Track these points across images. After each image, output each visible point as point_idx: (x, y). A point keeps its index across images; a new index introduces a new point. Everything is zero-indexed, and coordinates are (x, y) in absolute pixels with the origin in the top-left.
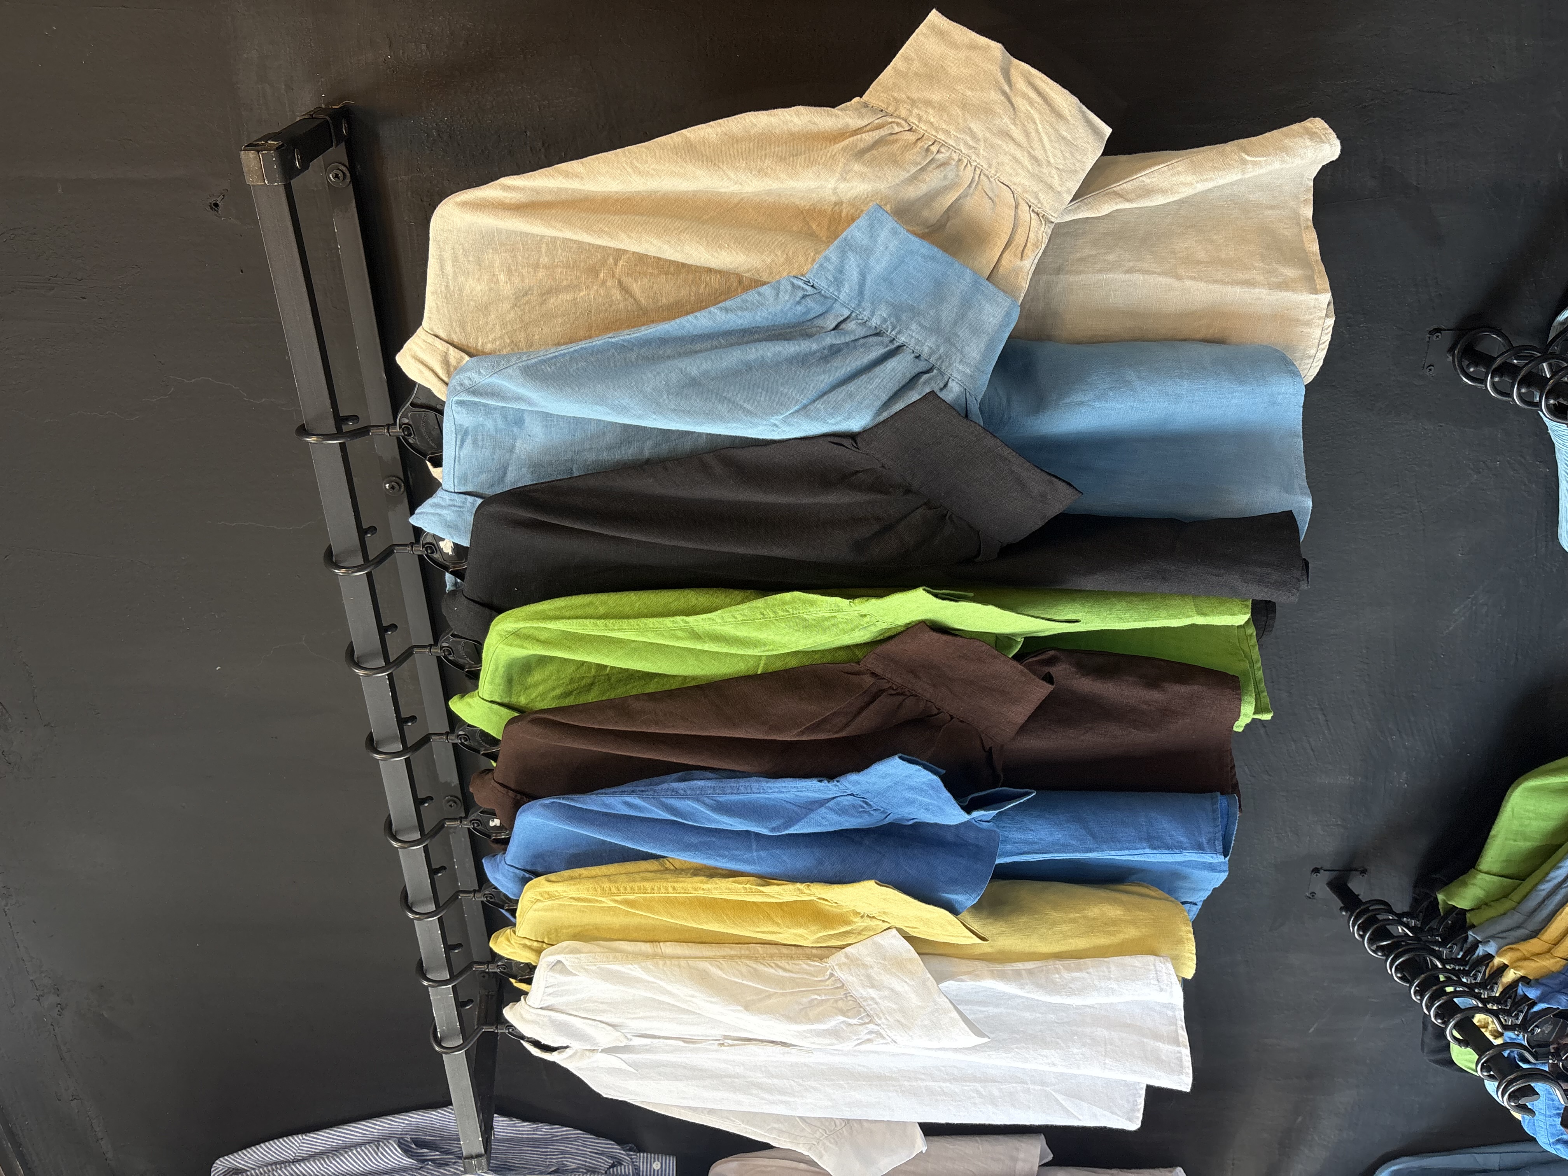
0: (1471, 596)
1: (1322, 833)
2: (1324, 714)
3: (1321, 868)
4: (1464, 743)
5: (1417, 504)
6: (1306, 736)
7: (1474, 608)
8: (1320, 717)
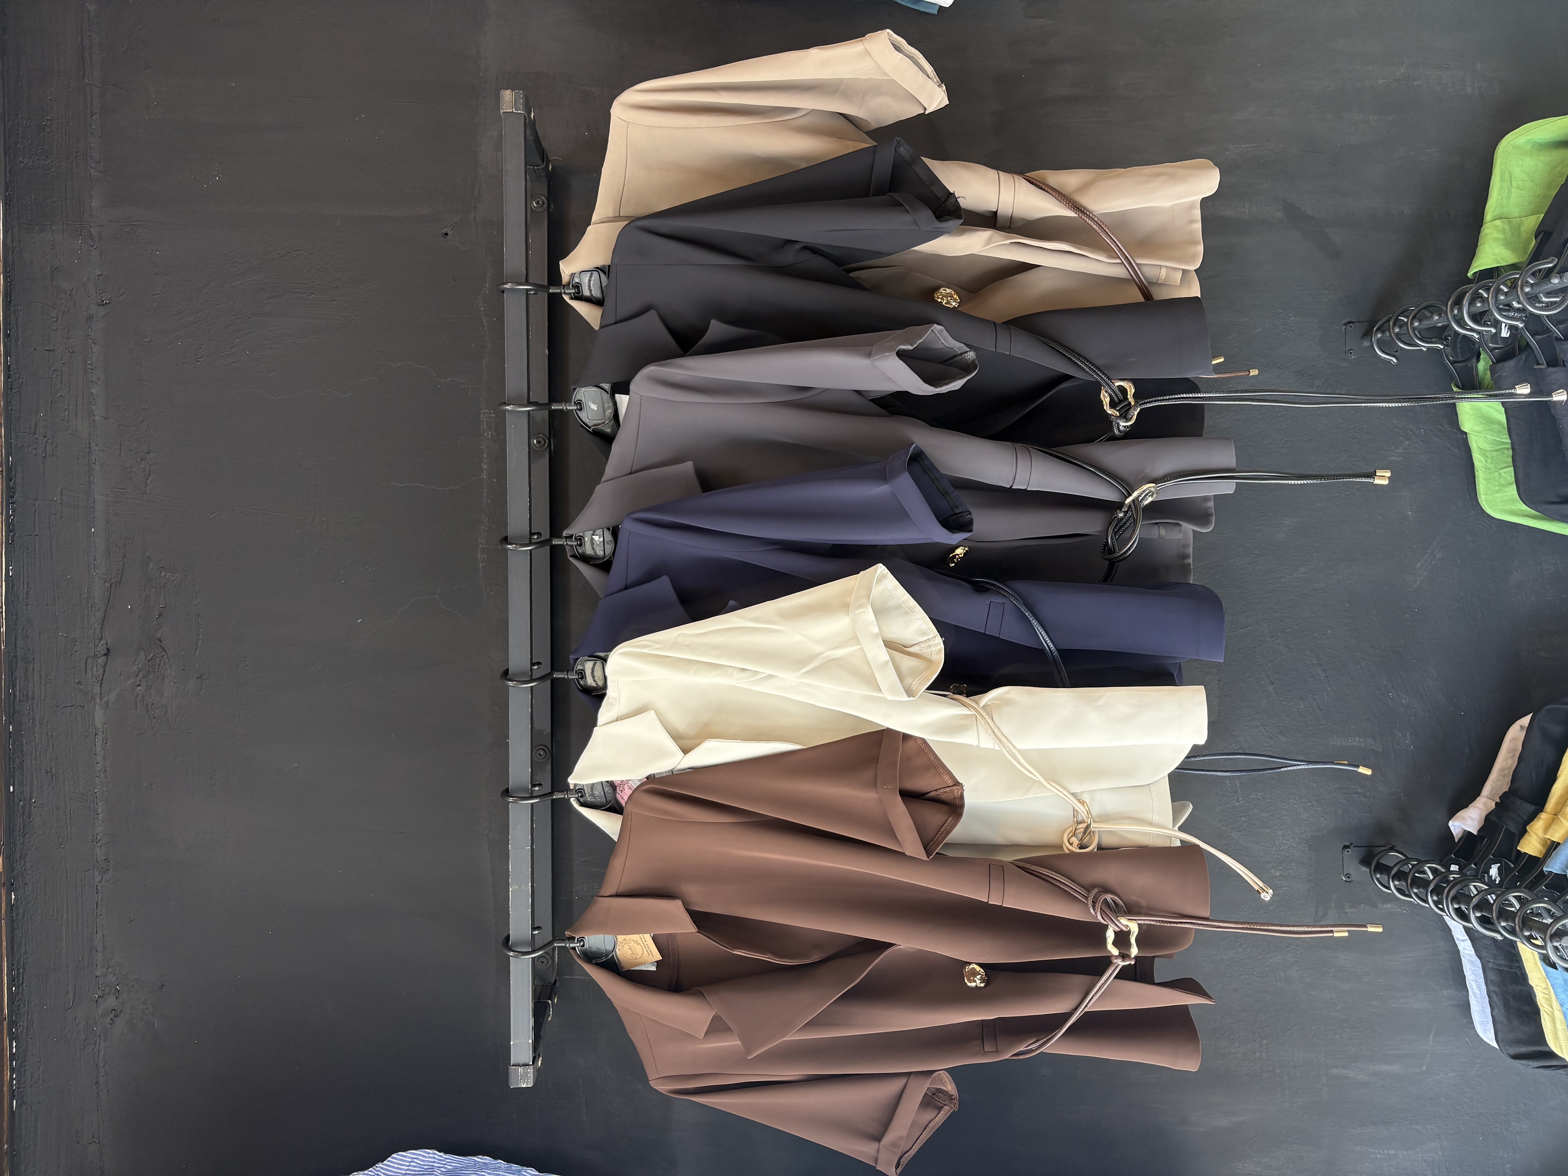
0: (1428, 552)
1: (1345, 802)
2: (1322, 670)
3: (1351, 844)
4: (1455, 700)
6: (1312, 694)
7: (1433, 562)
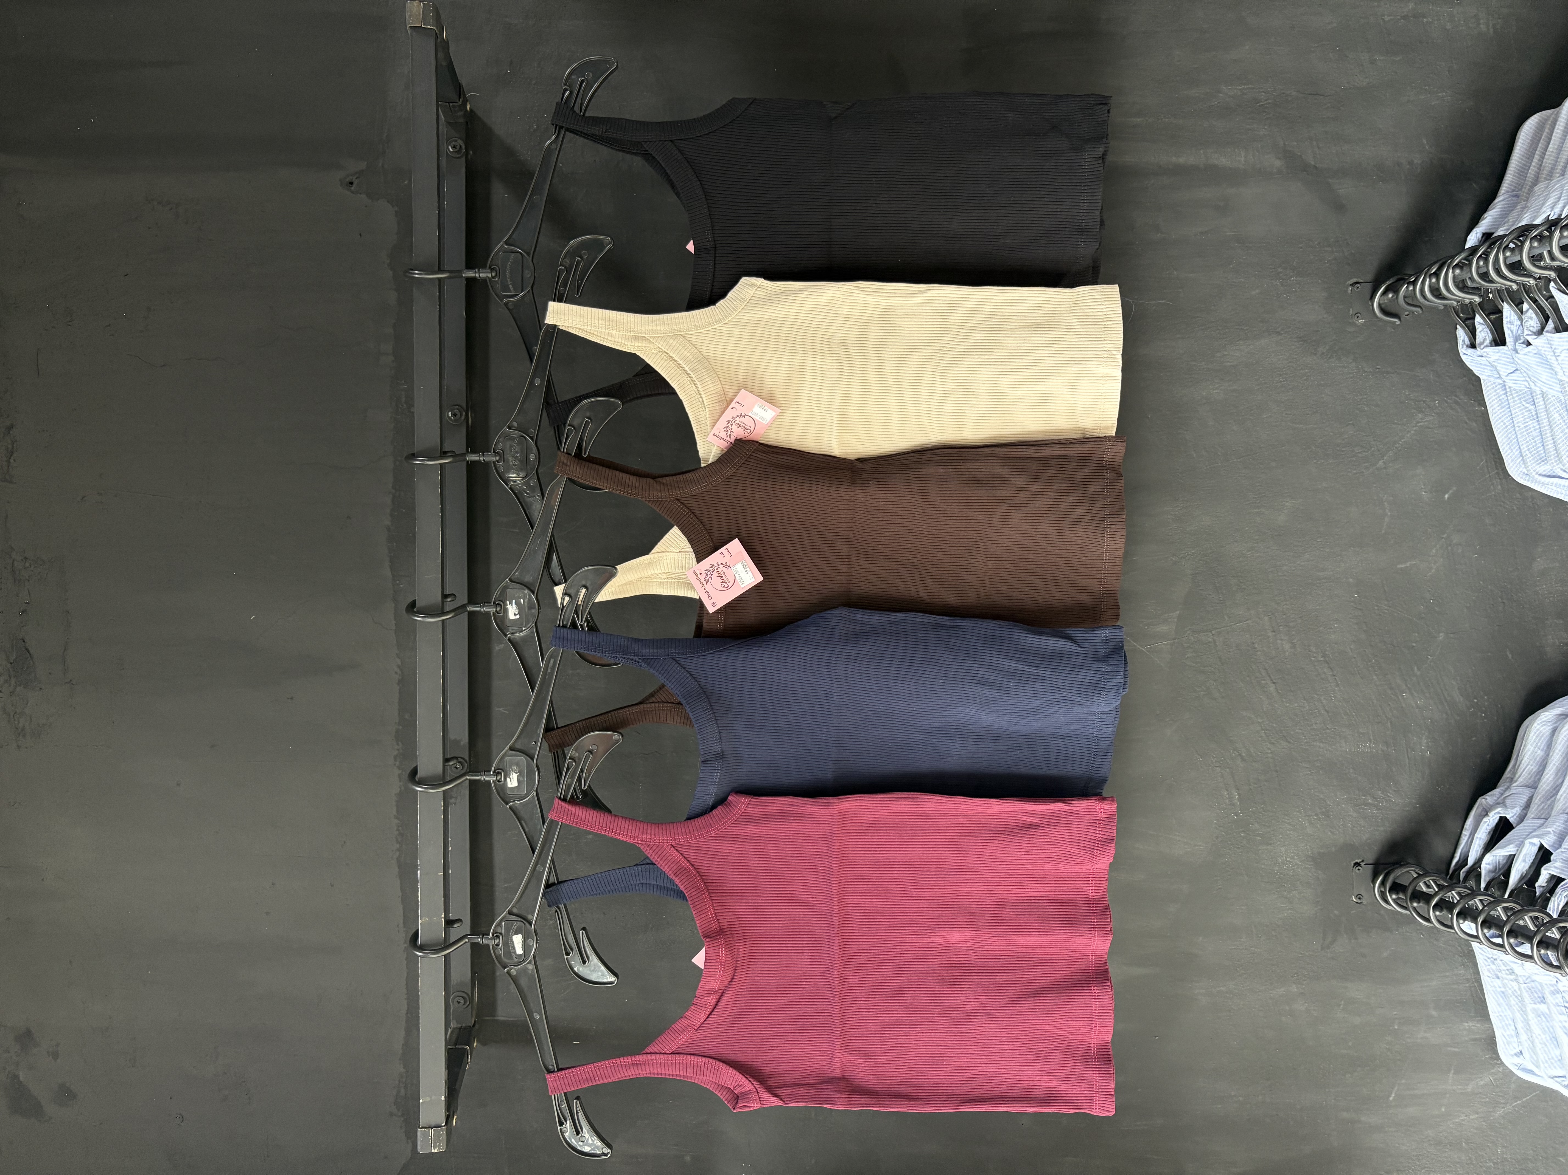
1: (1355, 815)
3: (1363, 861)
5: (1373, 443)
7: (1450, 548)
8: (1325, 670)
